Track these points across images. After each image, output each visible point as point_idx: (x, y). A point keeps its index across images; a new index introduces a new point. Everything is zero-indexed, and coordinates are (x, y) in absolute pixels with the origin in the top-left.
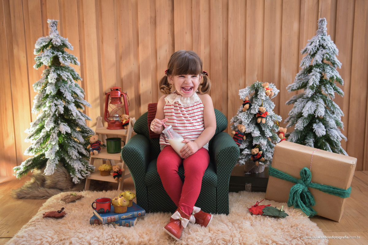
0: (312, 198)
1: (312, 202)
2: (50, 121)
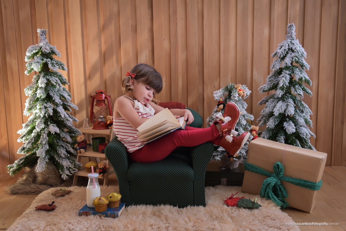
0: (285, 191)
1: (284, 194)
2: (40, 122)
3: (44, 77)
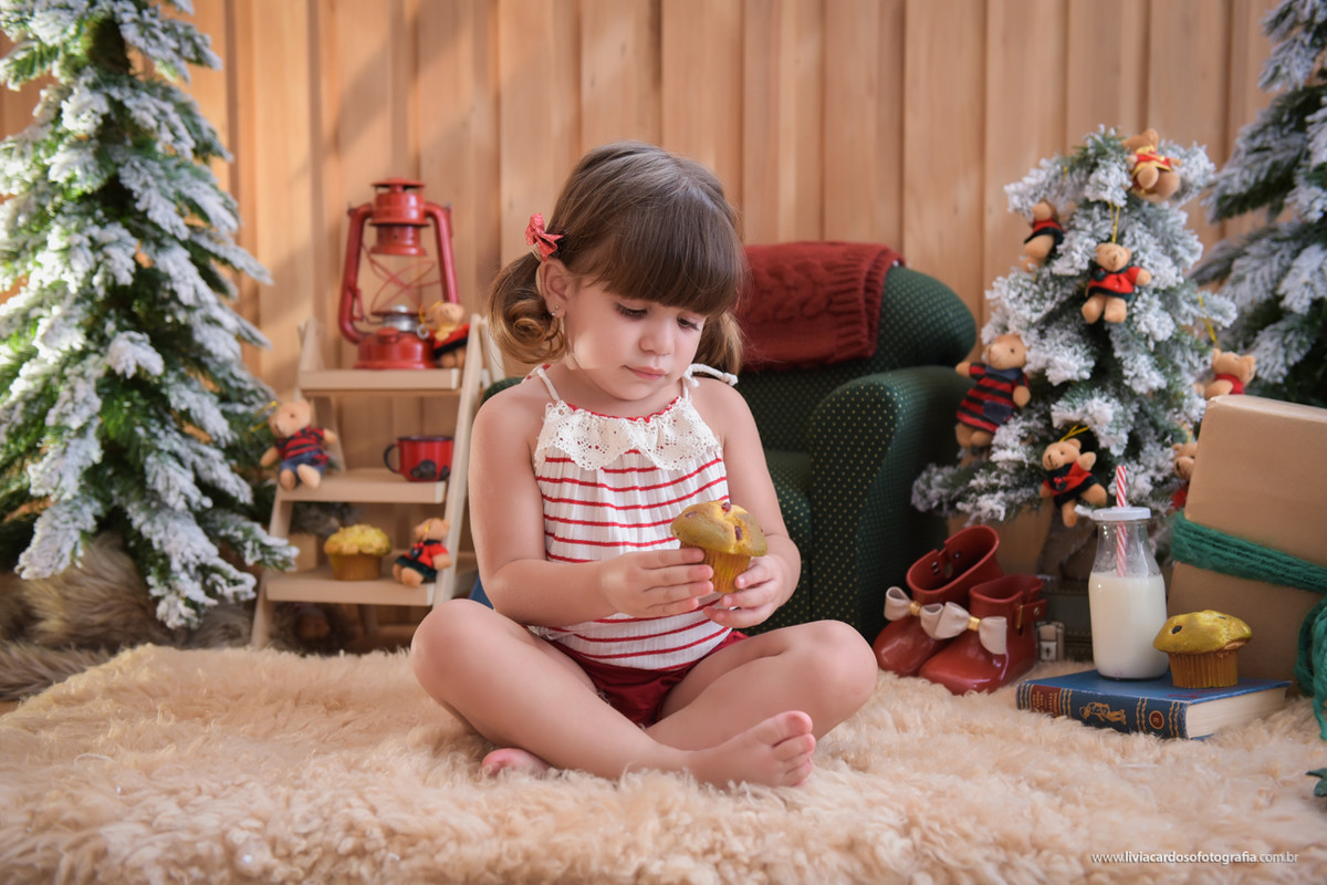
2: (61, 321)
3: (94, 87)
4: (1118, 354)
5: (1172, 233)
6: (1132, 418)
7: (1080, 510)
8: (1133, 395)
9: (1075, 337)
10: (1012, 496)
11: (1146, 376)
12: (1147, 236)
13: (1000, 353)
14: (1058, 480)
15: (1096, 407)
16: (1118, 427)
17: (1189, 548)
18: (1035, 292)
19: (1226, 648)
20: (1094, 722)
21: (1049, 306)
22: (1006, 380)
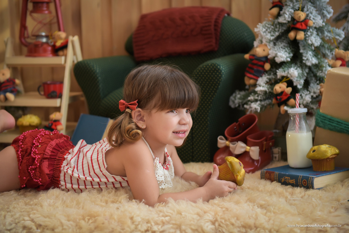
4: (301, 51)
5: (322, 6)
6: (306, 75)
7: (286, 108)
8: (306, 66)
9: (286, 45)
10: (263, 103)
11: (310, 59)
12: (312, 8)
13: (259, 51)
14: (278, 97)
15: (292, 71)
16: (300, 78)
17: (321, 122)
18: (272, 29)
19: (330, 157)
20: (285, 183)
21: (277, 34)
22: (261, 61)
